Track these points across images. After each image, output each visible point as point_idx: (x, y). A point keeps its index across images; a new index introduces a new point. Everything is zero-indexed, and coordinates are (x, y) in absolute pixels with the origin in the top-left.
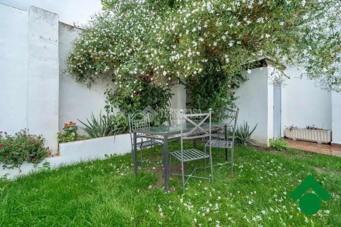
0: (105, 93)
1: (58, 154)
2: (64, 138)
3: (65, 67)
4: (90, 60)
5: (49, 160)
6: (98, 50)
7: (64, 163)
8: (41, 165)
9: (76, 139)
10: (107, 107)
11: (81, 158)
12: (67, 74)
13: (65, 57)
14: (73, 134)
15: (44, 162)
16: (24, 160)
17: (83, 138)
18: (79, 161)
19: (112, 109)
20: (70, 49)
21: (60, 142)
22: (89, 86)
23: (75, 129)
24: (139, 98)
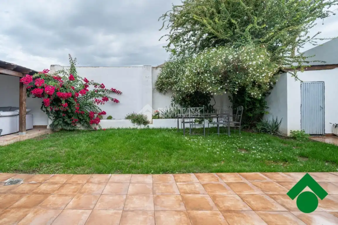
0: (172, 97)
1: (152, 123)
2: (154, 117)
3: (154, 87)
4: (163, 84)
5: (149, 125)
6: (166, 79)
7: (154, 127)
8: (146, 126)
9: (159, 118)
10: (172, 104)
11: (164, 126)
12: (155, 90)
13: (154, 82)
14: (158, 116)
15: (147, 125)
16: (142, 123)
17: (161, 118)
18: (160, 127)
19: (175, 105)
20: (156, 79)
21: (153, 119)
22: (165, 94)
23: (158, 114)
24: (189, 99)
